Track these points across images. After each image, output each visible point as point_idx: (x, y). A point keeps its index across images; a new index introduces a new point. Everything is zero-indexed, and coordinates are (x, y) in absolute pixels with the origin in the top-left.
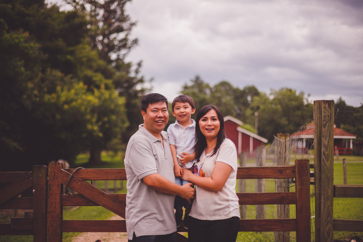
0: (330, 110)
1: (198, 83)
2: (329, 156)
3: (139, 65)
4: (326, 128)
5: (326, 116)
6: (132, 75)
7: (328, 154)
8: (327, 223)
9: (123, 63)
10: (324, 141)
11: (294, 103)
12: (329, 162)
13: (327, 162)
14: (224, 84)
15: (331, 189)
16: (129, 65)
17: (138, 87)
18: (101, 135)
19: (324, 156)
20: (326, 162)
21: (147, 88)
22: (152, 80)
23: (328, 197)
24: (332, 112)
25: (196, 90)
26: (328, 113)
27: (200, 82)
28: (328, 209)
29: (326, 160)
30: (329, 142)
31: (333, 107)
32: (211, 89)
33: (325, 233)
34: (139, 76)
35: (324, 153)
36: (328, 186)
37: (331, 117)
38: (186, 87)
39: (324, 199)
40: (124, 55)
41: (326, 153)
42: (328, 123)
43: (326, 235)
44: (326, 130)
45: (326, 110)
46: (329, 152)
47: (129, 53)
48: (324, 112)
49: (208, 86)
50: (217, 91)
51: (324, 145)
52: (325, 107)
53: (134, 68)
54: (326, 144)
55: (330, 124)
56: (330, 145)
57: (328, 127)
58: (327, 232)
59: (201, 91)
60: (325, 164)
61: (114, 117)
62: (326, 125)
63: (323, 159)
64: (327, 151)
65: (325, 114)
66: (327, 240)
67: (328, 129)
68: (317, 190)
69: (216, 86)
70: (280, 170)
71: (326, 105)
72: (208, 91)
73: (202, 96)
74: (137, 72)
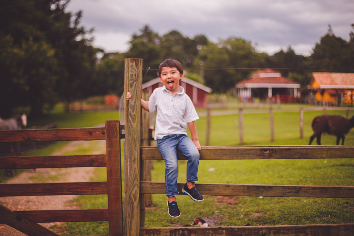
0: (138, 69)
1: (147, 32)
2: (136, 117)
3: (79, 15)
4: (133, 87)
5: (133, 75)
6: (72, 25)
7: (134, 115)
8: (134, 186)
9: (63, 13)
10: (131, 101)
11: (242, 52)
12: (136, 123)
13: (134, 123)
14: (174, 33)
15: (137, 151)
16: (69, 16)
17: (79, 38)
18: (27, 88)
19: (131, 117)
20: (132, 123)
21: (87, 39)
22: (92, 31)
23: (135, 159)
24: (139, 71)
25: (145, 40)
26: (135, 72)
27: (149, 32)
28: (135, 172)
29: (132, 121)
30: (136, 102)
31: (141, 65)
32: (160, 38)
33: (132, 196)
34: (79, 26)
35: (130, 114)
36: (134, 148)
37: (138, 76)
38: (135, 37)
39: (130, 162)
40: (64, 5)
41: (133, 114)
42: (135, 83)
43: (133, 198)
44: (132, 90)
45: (133, 69)
46: (136, 113)
47: (68, 3)
48: (131, 71)
49: (157, 36)
50: (167, 41)
51: (131, 105)
52: (132, 66)
53: (73, 19)
54: (133, 105)
55: (137, 83)
56: (137, 106)
57: (135, 86)
58: (133, 195)
59: (151, 40)
60: (132, 125)
61: (42, 70)
62: (133, 85)
63: (130, 120)
64: (133, 112)
65: (132, 73)
66: (133, 203)
67: (135, 88)
68: (126, 152)
69: (165, 36)
70: (89, 132)
71: (133, 64)
72: (157, 41)
73: (151, 46)
74: (76, 22)
